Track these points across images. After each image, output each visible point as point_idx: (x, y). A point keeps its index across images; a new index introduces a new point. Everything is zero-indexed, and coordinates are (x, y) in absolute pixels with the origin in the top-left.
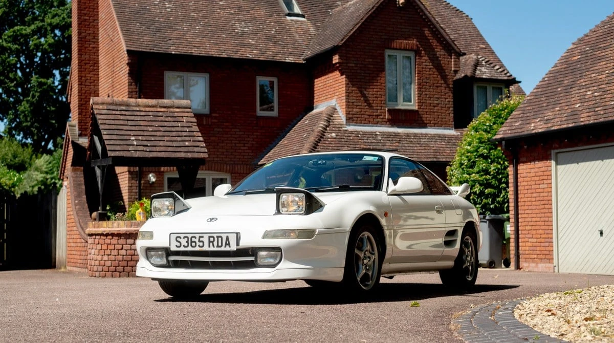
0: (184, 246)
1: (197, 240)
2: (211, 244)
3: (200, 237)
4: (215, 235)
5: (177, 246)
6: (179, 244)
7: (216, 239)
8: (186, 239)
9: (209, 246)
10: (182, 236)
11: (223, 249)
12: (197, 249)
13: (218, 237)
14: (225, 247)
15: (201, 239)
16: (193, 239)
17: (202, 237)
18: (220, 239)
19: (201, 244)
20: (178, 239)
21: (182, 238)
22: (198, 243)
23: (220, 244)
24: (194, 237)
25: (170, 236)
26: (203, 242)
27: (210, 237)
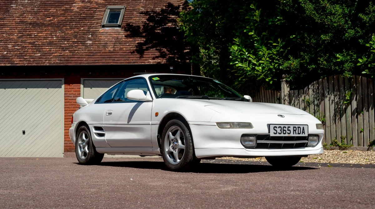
0: (279, 133)
1: (286, 129)
2: (295, 132)
3: (289, 127)
4: (297, 126)
5: (274, 133)
6: (275, 132)
7: (297, 129)
8: (280, 128)
9: (294, 134)
11: (301, 135)
12: (287, 135)
13: (298, 127)
14: (302, 134)
15: (289, 129)
16: (285, 129)
17: (290, 127)
18: (299, 129)
19: (289, 132)
20: (275, 128)
21: (278, 127)
22: (287, 131)
23: (299, 132)
24: (285, 127)
25: (269, 126)
26: (290, 130)
27: (294, 127)
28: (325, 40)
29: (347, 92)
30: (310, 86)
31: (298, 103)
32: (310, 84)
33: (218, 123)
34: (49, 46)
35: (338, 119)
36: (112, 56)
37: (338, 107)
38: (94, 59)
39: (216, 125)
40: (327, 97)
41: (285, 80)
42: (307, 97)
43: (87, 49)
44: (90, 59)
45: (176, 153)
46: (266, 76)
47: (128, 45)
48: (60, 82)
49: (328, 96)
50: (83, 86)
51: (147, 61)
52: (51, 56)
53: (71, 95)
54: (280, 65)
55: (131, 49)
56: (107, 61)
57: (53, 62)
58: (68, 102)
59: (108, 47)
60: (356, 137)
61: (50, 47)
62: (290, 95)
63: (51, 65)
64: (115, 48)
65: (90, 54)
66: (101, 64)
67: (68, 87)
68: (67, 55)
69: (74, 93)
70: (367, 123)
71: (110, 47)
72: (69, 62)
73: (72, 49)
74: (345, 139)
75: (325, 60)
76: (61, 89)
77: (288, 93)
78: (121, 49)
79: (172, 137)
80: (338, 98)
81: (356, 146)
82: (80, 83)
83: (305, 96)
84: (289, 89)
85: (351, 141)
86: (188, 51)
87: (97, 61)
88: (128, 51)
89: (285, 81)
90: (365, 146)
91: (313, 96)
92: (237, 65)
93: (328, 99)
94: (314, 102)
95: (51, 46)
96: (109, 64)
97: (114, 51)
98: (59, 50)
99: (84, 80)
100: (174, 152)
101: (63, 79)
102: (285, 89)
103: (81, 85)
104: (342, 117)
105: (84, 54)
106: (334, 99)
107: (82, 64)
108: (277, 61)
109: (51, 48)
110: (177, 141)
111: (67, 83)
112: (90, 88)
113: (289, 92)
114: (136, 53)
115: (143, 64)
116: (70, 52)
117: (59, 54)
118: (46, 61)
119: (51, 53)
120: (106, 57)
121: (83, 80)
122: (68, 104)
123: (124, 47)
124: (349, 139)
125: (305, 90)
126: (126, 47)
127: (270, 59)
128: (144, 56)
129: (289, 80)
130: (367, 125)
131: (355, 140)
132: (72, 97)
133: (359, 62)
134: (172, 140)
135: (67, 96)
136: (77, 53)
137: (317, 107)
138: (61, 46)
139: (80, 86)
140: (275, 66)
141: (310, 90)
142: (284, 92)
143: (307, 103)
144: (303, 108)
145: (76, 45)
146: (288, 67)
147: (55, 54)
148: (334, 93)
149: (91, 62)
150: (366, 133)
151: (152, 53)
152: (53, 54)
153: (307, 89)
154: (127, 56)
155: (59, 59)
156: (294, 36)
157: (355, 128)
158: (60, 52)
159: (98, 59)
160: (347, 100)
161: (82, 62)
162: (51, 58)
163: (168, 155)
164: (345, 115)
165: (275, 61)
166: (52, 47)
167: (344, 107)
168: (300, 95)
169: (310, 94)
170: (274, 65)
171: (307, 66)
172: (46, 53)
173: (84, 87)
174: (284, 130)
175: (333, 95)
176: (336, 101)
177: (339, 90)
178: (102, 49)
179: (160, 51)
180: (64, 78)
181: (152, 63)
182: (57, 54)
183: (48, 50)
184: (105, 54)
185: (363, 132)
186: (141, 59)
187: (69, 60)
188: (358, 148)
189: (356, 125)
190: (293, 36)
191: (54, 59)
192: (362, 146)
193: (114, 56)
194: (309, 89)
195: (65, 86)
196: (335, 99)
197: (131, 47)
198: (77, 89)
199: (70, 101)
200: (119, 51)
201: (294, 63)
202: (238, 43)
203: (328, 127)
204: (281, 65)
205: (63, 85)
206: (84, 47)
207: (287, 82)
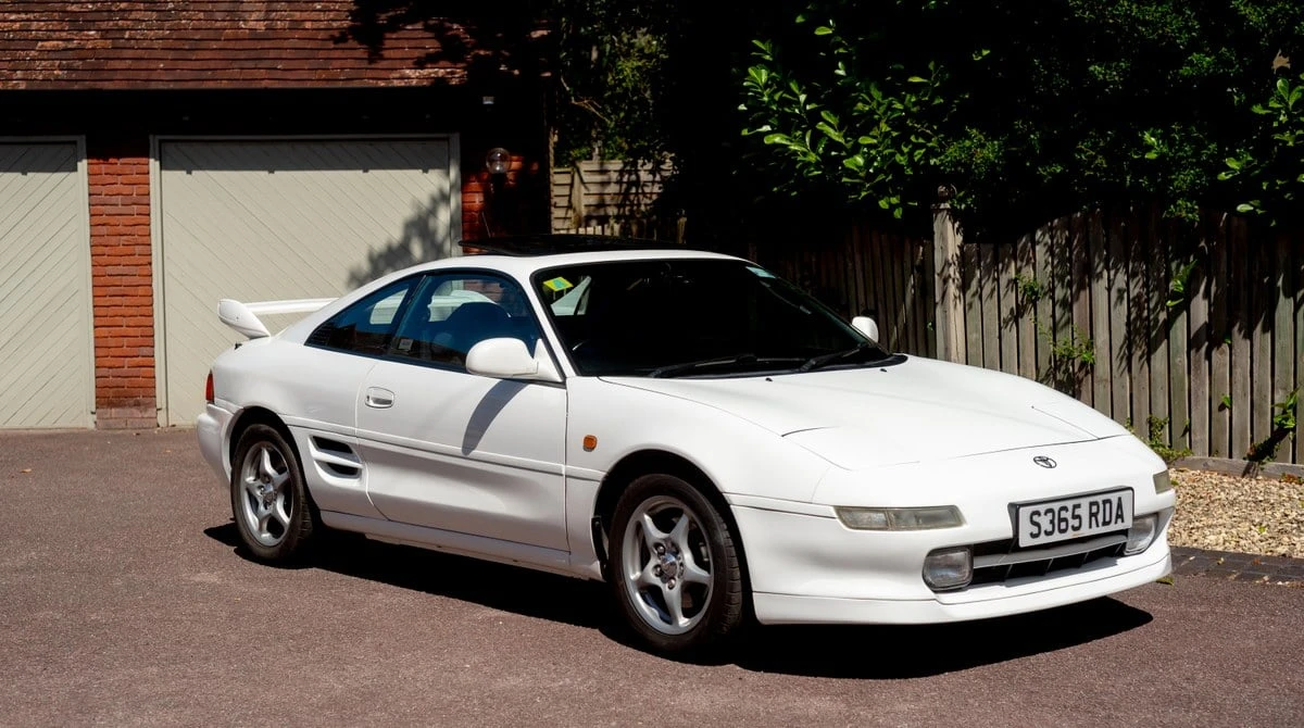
0: (1047, 533)
1: (1069, 515)
2: (1093, 518)
3: (1076, 506)
4: (1100, 499)
5: (1033, 535)
6: (1035, 530)
7: (1101, 507)
8: (1050, 515)
9: (1090, 527)
10: (1042, 508)
11: (1112, 528)
12: (1070, 535)
13: (1105, 502)
14: (1116, 522)
16: (1064, 515)
18: (1108, 506)
19: (1076, 523)
20: (1035, 518)
21: (1042, 512)
22: (1071, 522)
24: (1065, 509)
25: (1014, 509)
26: (1079, 517)
27: (1092, 504)
28: (1105, 83)
29: (1174, 265)
30: (1039, 233)
31: (993, 290)
32: (1040, 225)
33: (840, 510)
34: (19, 12)
35: (1141, 358)
36: (263, 54)
37: (1139, 316)
38: (198, 65)
39: (835, 515)
40: (1100, 276)
41: (948, 206)
42: (1028, 273)
43: (167, 24)
44: (181, 64)
45: (673, 593)
46: (881, 190)
47: (319, 10)
48: (69, 149)
49: (1105, 273)
50: (158, 163)
51: (397, 75)
52: (33, 53)
53: (114, 199)
54: (931, 153)
55: (335, 24)
56: (247, 74)
57: (41, 77)
58: (104, 225)
59: (246, 16)
60: (1204, 427)
61: (23, 16)
62: (964, 261)
63: (35, 86)
64: (273, 20)
65: (178, 44)
66: (224, 85)
67: (103, 168)
68: (92, 49)
69: (127, 190)
70: (1245, 379)
71: (254, 16)
72: (105, 75)
73: (111, 23)
74: (1162, 427)
75: (1102, 151)
76: (73, 174)
77: (958, 253)
78: (296, 25)
79: (655, 534)
80: (1141, 283)
81: (1204, 454)
82: (147, 156)
83: (1021, 268)
84: (960, 238)
85: (1184, 435)
86: (545, 33)
87: (210, 73)
88: (321, 35)
89: (948, 210)
90: (1234, 459)
91: (1049, 268)
92: (768, 140)
93: (1104, 283)
94: (1052, 290)
95: (26, 12)
96: (254, 85)
97: (271, 34)
98: (59, 27)
99: (161, 142)
100: (665, 588)
101: (82, 140)
102: (949, 239)
103: (152, 161)
104: (1156, 350)
105: (156, 44)
106: (1128, 285)
107: (153, 86)
108: (921, 140)
109: (28, 20)
110: (677, 552)
111: (98, 152)
112: (184, 173)
113: (961, 248)
114: (352, 43)
115: (382, 84)
116: (104, 35)
117: (60, 42)
118: (16, 71)
119: (32, 40)
120: (243, 55)
121: (157, 144)
122: (104, 230)
123: (305, 15)
124: (1178, 430)
125: (1020, 246)
126: (314, 15)
127: (894, 129)
128: (386, 54)
129: (963, 206)
130: (1244, 386)
131: (1201, 436)
132: (117, 205)
133: (1227, 168)
134: (657, 545)
135: (98, 202)
136: (128, 39)
137: (1064, 309)
138: (68, 12)
139: (148, 164)
140: (916, 159)
141: (1037, 248)
142: (944, 249)
143: (1029, 293)
144: (1012, 309)
145: (123, 5)
146: (958, 163)
147: (49, 44)
148: (1126, 266)
149: (189, 75)
150: (1241, 410)
151: (413, 43)
152: (40, 44)
153: (1029, 244)
154: (322, 54)
155: (64, 62)
156: (985, 53)
157: (1200, 393)
158: (64, 34)
159: (212, 65)
160: (1175, 296)
161: (154, 76)
162: (33, 59)
163: (638, 596)
164: (1164, 345)
165: (913, 138)
166: (31, 16)
167: (1163, 316)
168: (1003, 262)
169: (1039, 263)
170: (911, 154)
171: (1034, 168)
172: (13, 40)
173: (161, 169)
174: (1061, 520)
175: (1122, 270)
176: (1134, 292)
177: (1145, 256)
178: (226, 23)
179: (439, 32)
180: (84, 137)
181: (414, 82)
182: (55, 42)
183: (17, 25)
184: (239, 45)
185: (1231, 409)
186: (373, 66)
187: (103, 70)
188: (1210, 463)
189: (1204, 383)
190: (980, 54)
191: (44, 63)
192: (1226, 459)
193: (272, 54)
194: (1034, 243)
195: (89, 164)
196: (1132, 286)
197: (332, 15)
198: (135, 178)
199: (112, 220)
200: (288, 34)
201: (983, 150)
202: (768, 57)
203: (1102, 381)
204: (936, 155)
205: (80, 161)
206: (155, 15)
207: (954, 214)
